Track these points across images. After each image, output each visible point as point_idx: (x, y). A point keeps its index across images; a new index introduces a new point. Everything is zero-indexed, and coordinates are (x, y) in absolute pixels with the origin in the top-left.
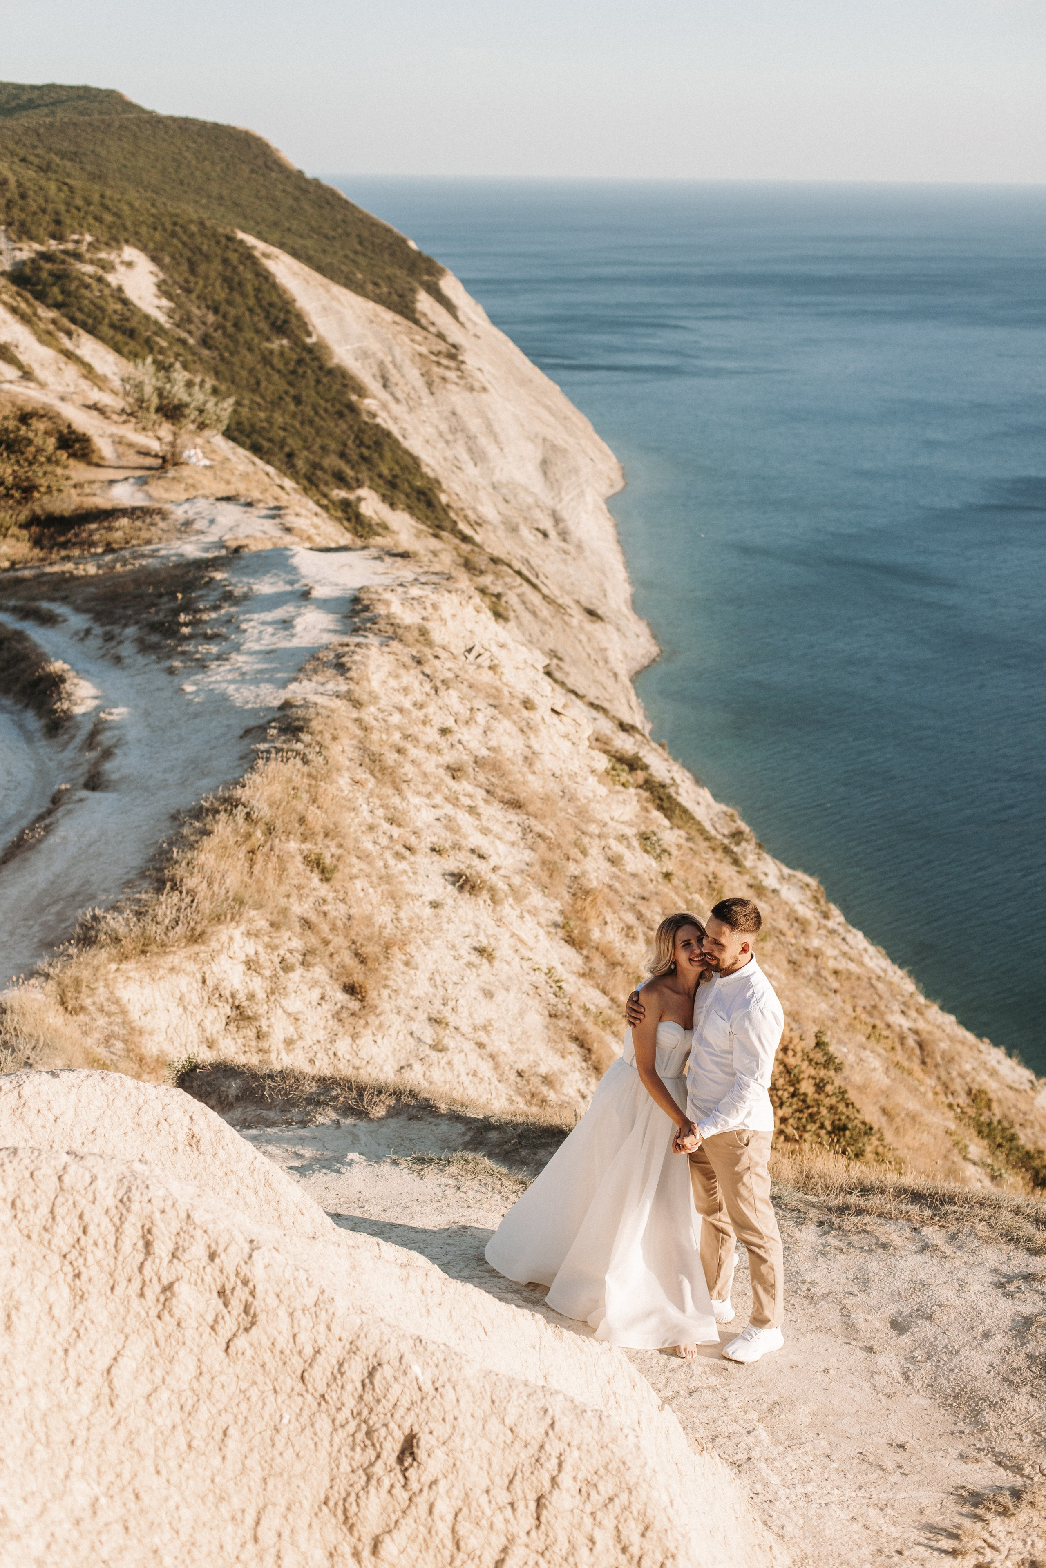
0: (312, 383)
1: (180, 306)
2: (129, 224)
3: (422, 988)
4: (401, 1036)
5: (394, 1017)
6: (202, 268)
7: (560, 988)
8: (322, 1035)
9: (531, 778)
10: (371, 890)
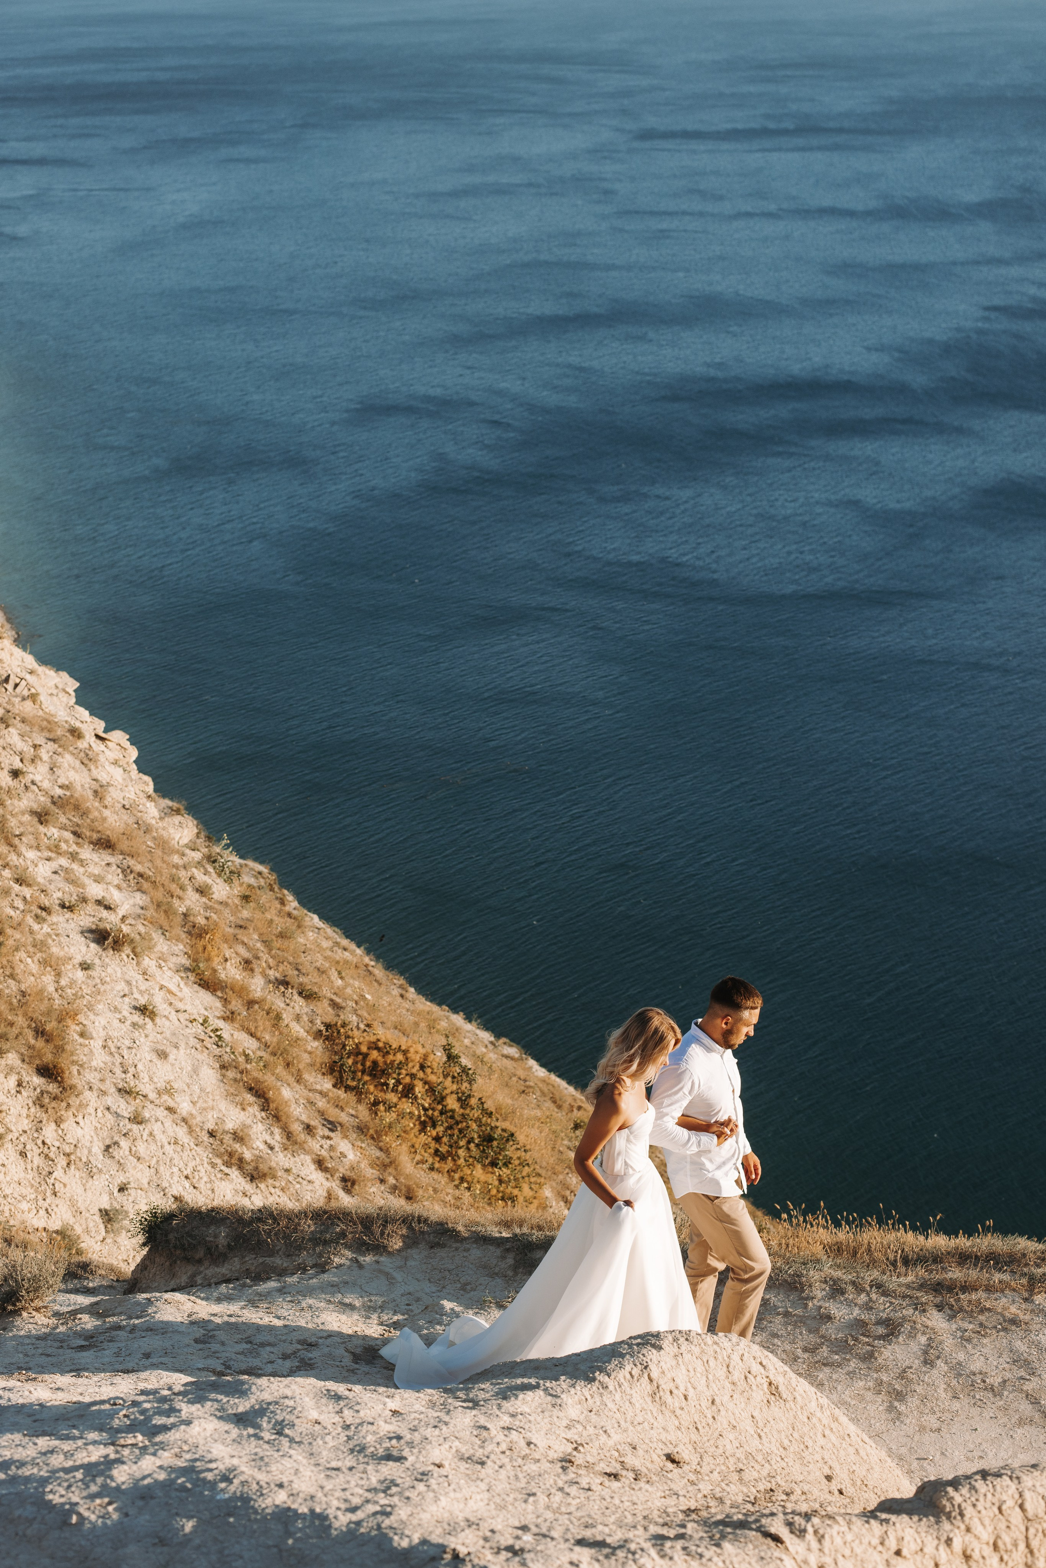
3: (100, 1059)
4: (100, 1114)
5: (87, 1093)
7: (220, 1037)
8: (25, 1124)
9: (107, 813)
10: (29, 960)
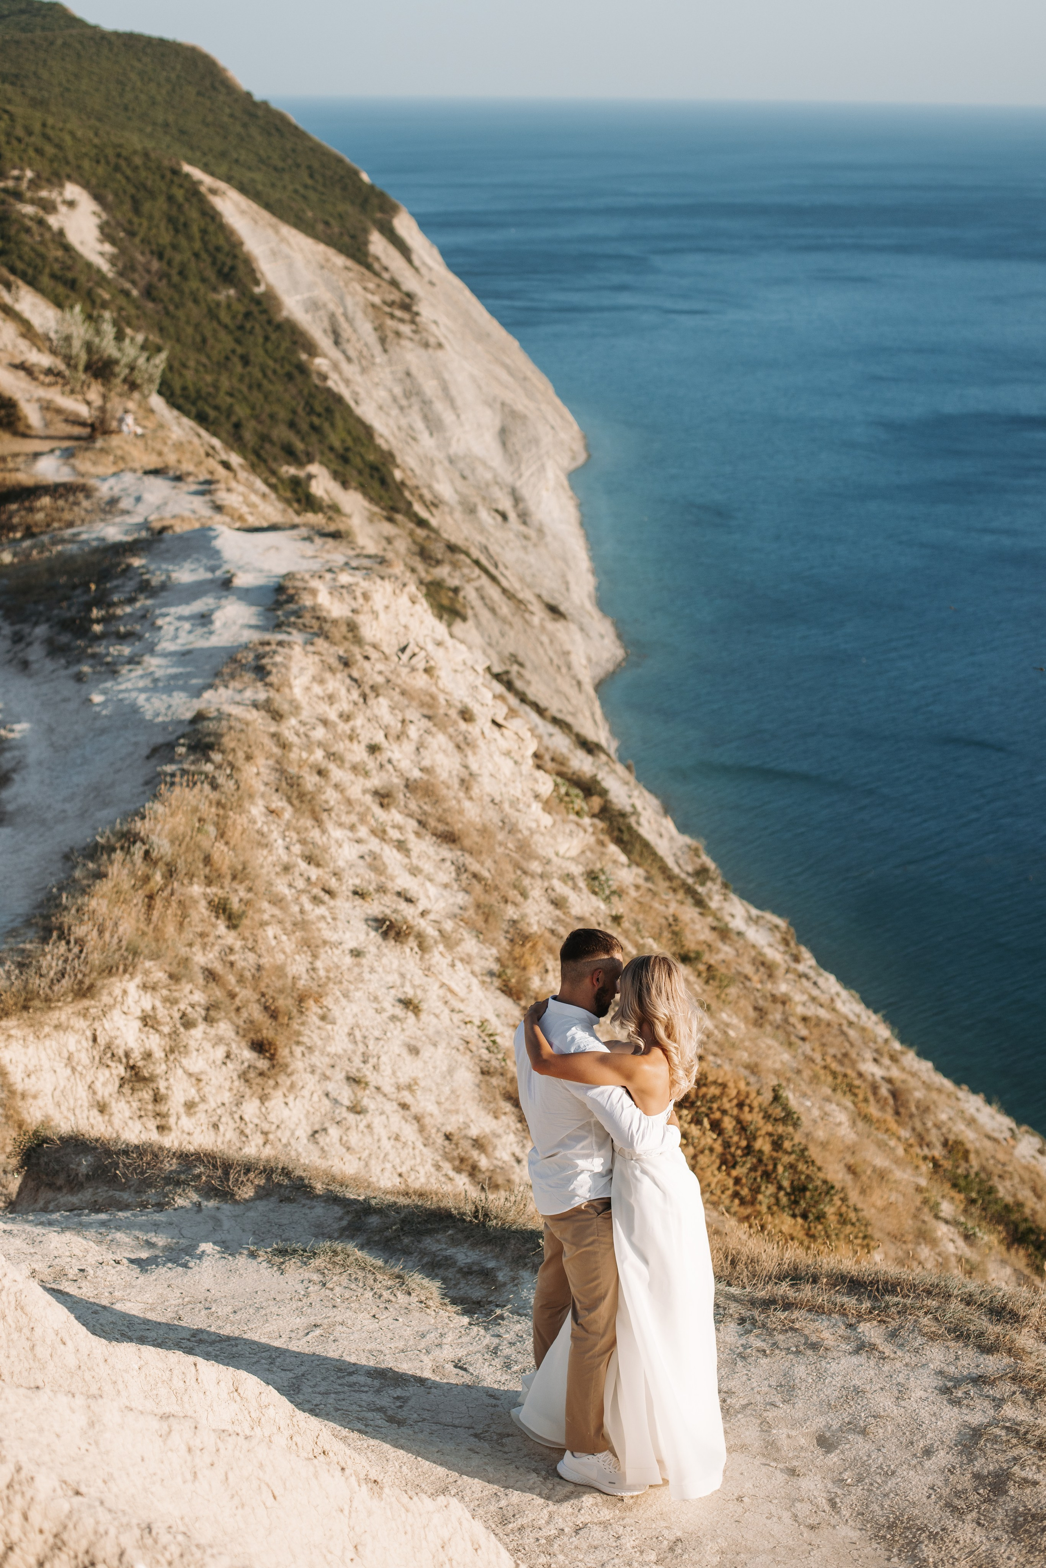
0: (260, 340)
1: (123, 251)
2: (71, 157)
3: (340, 1044)
4: (315, 1098)
5: (308, 1076)
6: (147, 206)
7: (494, 1042)
8: (227, 1097)
9: (467, 804)
10: (284, 938)
